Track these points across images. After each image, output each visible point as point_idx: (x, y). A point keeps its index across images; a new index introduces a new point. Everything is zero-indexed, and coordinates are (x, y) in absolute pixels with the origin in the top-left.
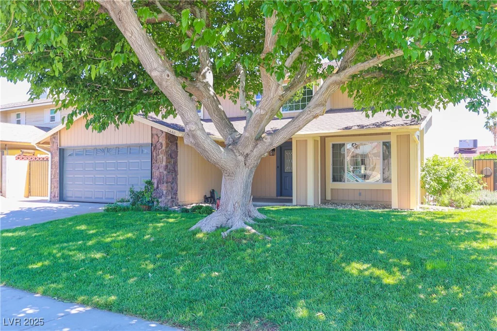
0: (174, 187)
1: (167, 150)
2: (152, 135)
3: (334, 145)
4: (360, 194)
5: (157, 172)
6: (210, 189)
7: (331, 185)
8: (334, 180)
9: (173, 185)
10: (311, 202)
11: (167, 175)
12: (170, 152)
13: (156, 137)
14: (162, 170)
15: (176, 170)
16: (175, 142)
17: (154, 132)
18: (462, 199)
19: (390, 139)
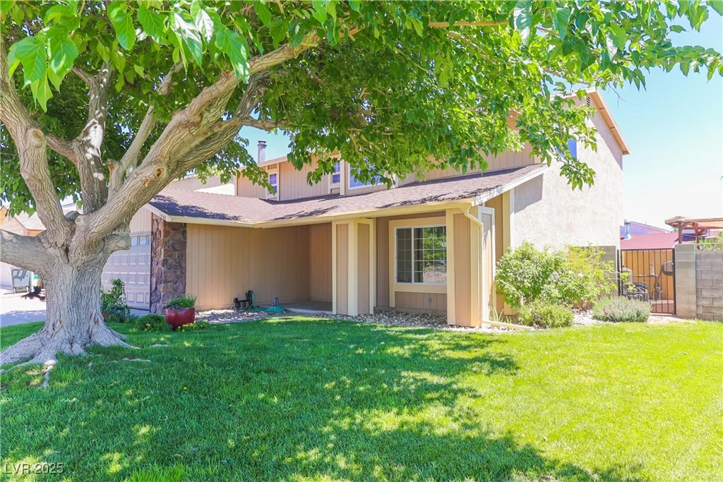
0: (177, 287)
1: (166, 240)
2: (153, 220)
3: (399, 231)
4: (430, 300)
5: (157, 268)
6: (247, 291)
7: (396, 286)
8: (400, 280)
9: (177, 284)
10: (353, 311)
11: (165, 272)
12: (171, 242)
13: (155, 222)
14: (160, 266)
15: (183, 265)
16: (182, 229)
17: (154, 218)
18: (551, 312)
19: (445, 223)
